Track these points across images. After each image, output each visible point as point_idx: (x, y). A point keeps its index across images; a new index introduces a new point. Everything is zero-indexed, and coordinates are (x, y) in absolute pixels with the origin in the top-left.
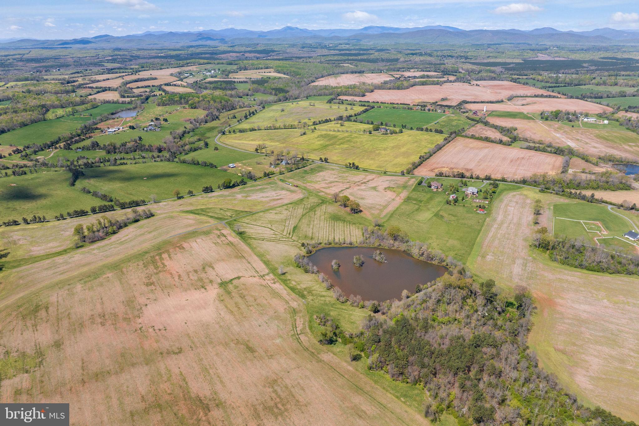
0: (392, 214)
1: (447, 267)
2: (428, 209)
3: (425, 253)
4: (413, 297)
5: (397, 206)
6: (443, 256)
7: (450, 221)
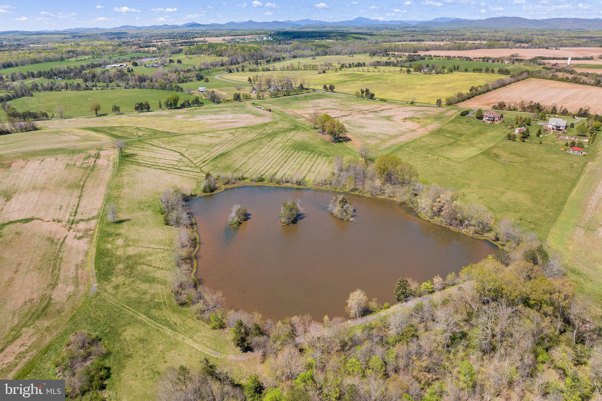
0: (402, 146)
1: (495, 243)
2: (473, 145)
3: (446, 207)
4: (383, 313)
5: (415, 137)
6: (488, 217)
7: (512, 162)
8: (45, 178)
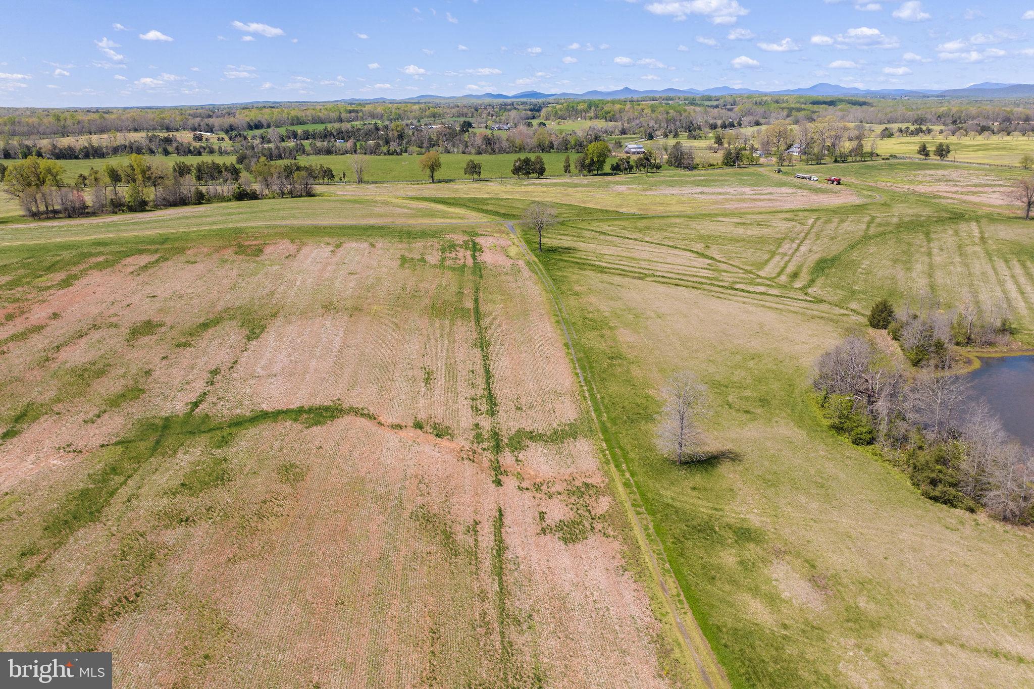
8: (352, 284)
